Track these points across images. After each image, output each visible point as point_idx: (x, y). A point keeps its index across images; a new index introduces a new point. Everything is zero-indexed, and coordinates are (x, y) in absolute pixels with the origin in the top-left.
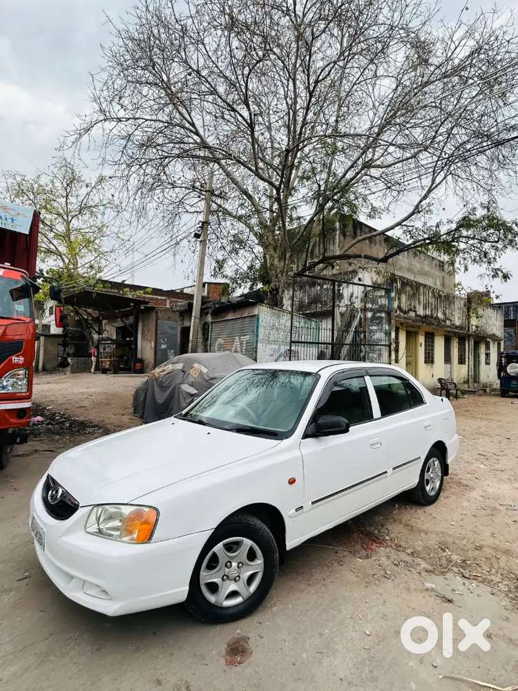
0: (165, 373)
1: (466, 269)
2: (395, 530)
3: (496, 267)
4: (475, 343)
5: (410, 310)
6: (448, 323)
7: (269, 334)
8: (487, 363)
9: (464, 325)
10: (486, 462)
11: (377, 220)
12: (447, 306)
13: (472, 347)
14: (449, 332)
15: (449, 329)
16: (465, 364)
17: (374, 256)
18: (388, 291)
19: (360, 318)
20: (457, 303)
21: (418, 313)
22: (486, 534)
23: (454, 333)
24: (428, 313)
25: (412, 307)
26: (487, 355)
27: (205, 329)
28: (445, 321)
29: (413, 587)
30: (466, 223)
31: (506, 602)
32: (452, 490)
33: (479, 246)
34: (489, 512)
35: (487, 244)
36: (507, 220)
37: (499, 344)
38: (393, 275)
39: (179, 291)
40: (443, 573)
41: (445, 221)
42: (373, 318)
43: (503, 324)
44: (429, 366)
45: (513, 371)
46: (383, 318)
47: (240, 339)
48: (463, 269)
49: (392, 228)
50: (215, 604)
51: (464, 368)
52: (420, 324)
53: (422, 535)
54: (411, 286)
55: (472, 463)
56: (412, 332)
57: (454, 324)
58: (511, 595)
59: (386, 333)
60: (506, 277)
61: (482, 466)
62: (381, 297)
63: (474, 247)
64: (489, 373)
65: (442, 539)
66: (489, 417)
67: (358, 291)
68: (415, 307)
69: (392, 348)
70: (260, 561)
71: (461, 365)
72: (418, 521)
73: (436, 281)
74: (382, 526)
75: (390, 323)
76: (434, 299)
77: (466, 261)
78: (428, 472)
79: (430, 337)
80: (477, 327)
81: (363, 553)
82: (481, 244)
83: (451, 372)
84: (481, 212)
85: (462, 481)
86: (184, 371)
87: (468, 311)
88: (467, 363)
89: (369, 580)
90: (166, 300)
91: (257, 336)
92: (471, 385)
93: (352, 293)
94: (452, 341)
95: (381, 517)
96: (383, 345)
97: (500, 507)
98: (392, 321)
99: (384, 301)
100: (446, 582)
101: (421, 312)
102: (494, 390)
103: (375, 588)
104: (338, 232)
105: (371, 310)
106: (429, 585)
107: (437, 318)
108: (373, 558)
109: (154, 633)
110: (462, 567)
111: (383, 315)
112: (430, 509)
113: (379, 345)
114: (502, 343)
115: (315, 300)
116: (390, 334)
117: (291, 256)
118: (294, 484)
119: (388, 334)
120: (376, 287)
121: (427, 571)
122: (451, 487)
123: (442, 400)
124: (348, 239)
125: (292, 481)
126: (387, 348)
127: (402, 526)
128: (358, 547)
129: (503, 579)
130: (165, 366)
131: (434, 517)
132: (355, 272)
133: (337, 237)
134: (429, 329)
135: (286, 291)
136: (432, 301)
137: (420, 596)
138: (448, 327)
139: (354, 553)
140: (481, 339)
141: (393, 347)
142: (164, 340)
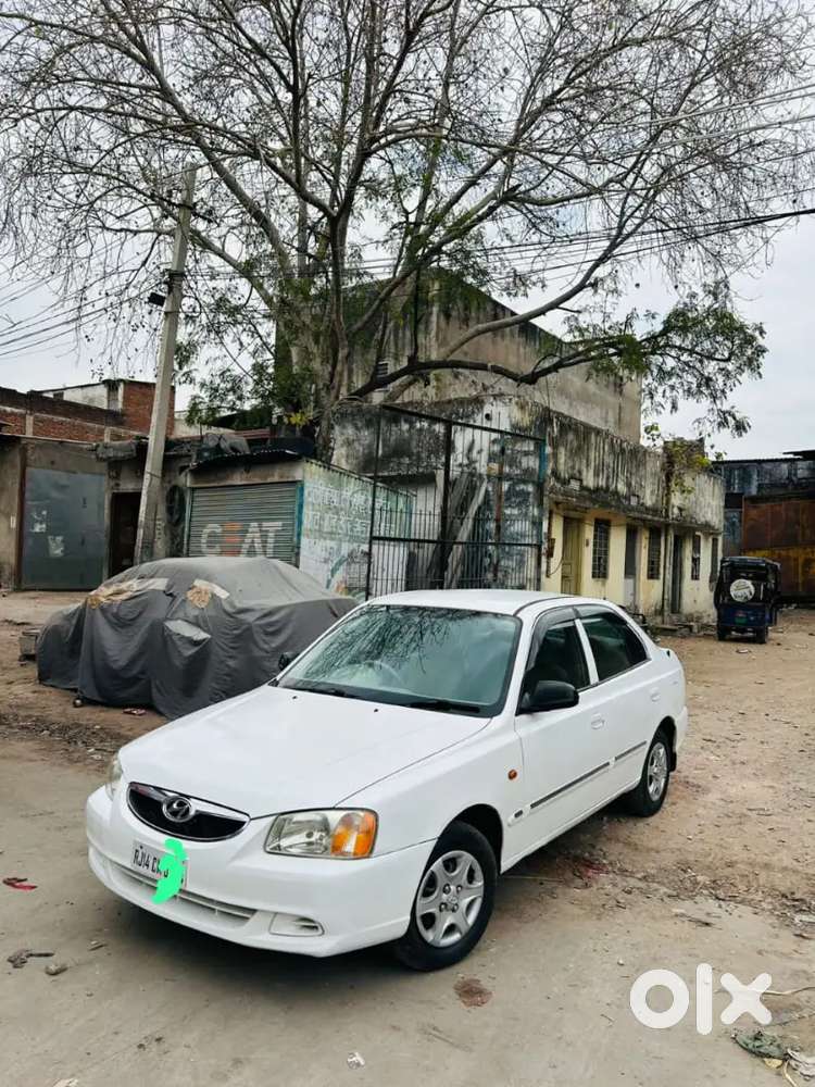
0: (123, 597)
1: (674, 407)
2: (612, 851)
3: (724, 409)
4: (676, 538)
5: (572, 477)
6: (634, 501)
7: (322, 518)
8: (695, 577)
9: (660, 505)
10: (718, 752)
11: (520, 298)
12: (634, 471)
13: (671, 547)
14: (634, 519)
15: (637, 515)
16: (658, 578)
17: (511, 370)
18: (540, 444)
19: (487, 491)
20: (649, 466)
21: (585, 483)
22: (737, 848)
23: (644, 520)
24: (602, 483)
25: (575, 471)
26: (696, 561)
27: (175, 502)
28: (628, 498)
29: (658, 914)
30: (679, 321)
31: (773, 920)
32: (678, 793)
33: (698, 365)
34: (734, 819)
35: (714, 363)
36: (746, 323)
37: (715, 541)
38: (547, 409)
39: (51, 395)
40: (691, 898)
41: (642, 312)
42: (511, 493)
43: (722, 504)
44: (600, 583)
45: (740, 593)
46: (529, 493)
47: (260, 526)
48: (668, 406)
49: (541, 312)
50: (433, 943)
51: (657, 585)
52: (588, 504)
53: (653, 854)
54: (576, 431)
55: (698, 754)
56: (572, 519)
57: (643, 504)
58: (777, 913)
59: (534, 523)
60: (740, 427)
61: (712, 757)
62: (526, 454)
63: (689, 366)
64: (698, 596)
65: (681, 857)
66: (706, 678)
67: (483, 440)
68: (580, 472)
69: (543, 551)
70: (479, 883)
71: (651, 581)
72: (642, 837)
73: (607, 413)
74: (594, 847)
75: (540, 505)
76: (612, 456)
77: (675, 393)
78: (652, 764)
79: (603, 528)
80: (680, 509)
81: (579, 882)
82: (701, 362)
83: (634, 594)
84: (704, 302)
85: (690, 780)
86: (171, 595)
87: (668, 479)
88: (662, 577)
89: (600, 911)
90: (23, 417)
91: (300, 523)
92: (667, 619)
93: (473, 444)
94: (638, 537)
95: (588, 836)
96: (528, 545)
97: (749, 813)
98: (545, 499)
99: (531, 462)
100: (697, 906)
101: (590, 481)
102: (706, 627)
103: (611, 920)
104: (435, 309)
105: (509, 478)
106: (678, 911)
107: (616, 492)
108: (595, 887)
109: (352, 987)
110: (713, 889)
111: (530, 488)
112: (653, 820)
113: (520, 545)
114: (720, 539)
115: (399, 450)
116: (541, 524)
117: (349, 356)
118: (515, 780)
119: (537, 524)
120: (517, 434)
121: (669, 896)
122: (676, 789)
123: (668, 653)
124: (455, 323)
125: (512, 775)
126: (535, 550)
127: (621, 845)
128: (569, 875)
129: (765, 898)
130: (121, 582)
131: (663, 831)
132: (478, 402)
133: (434, 318)
134: (603, 514)
135: (337, 428)
136: (609, 460)
137: (670, 923)
138: (632, 509)
139: (567, 883)
140: (686, 531)
141: (545, 546)
142: (39, 514)
